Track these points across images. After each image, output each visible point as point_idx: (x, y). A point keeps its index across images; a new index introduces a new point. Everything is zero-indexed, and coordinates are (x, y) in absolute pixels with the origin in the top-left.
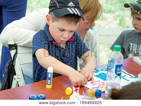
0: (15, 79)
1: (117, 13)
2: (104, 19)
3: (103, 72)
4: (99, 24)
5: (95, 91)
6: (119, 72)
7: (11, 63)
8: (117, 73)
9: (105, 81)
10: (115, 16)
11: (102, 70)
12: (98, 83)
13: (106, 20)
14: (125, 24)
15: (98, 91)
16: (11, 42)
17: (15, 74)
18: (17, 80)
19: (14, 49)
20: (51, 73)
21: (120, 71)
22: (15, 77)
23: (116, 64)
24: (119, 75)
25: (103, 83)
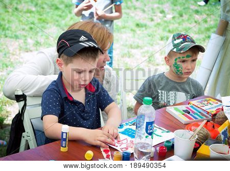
0: (24, 137)
1: (146, 48)
2: (131, 56)
3: (128, 127)
4: (125, 62)
5: (122, 154)
6: (151, 131)
7: (19, 117)
8: (148, 132)
9: (133, 139)
10: (143, 52)
11: (127, 124)
12: (125, 141)
13: (133, 56)
14: (155, 61)
15: (125, 154)
16: (19, 92)
17: (24, 131)
18: (26, 138)
19: (22, 101)
20: (66, 133)
21: (151, 129)
22: (24, 134)
23: (147, 120)
24: (150, 134)
25: (132, 142)
